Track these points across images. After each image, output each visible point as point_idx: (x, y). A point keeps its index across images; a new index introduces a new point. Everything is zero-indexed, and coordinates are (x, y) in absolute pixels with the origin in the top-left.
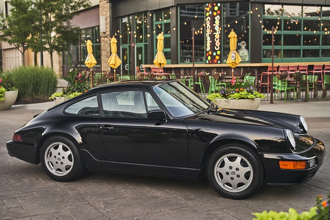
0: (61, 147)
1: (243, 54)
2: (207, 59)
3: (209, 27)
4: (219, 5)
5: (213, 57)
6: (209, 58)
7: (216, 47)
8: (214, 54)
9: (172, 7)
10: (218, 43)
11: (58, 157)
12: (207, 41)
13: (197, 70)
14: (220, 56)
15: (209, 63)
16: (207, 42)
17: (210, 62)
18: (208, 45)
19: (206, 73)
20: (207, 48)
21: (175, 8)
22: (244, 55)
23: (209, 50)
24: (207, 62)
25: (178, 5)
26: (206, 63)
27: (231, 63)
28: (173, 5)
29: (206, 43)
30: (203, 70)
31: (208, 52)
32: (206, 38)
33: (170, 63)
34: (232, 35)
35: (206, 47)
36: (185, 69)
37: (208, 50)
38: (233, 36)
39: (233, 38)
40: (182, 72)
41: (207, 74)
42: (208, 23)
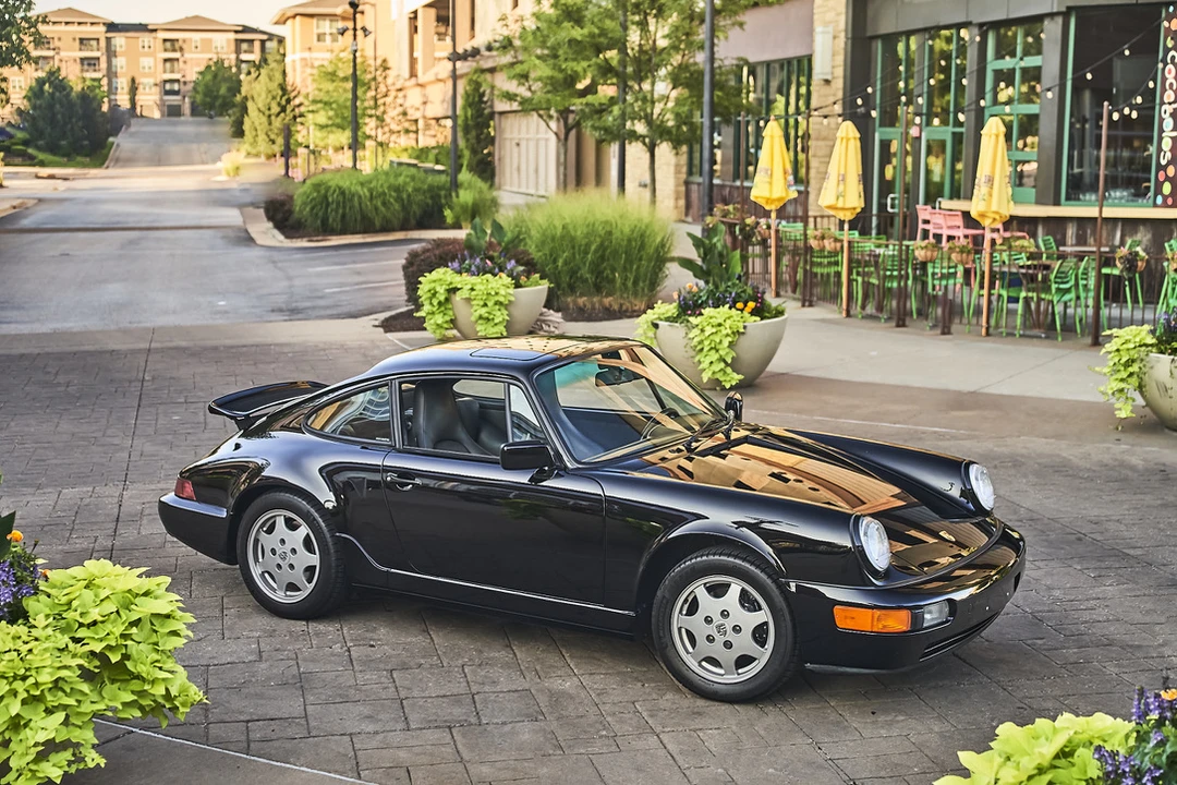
2: (1159, 191)
3: (1171, 84)
6: (1167, 188)
9: (1052, 15)
12: (1161, 131)
13: (1123, 226)
15: (1165, 206)
16: (1164, 135)
17: (1170, 201)
18: (1167, 144)
20: (1162, 154)
21: (1060, 20)
23: (1169, 163)
24: (1159, 200)
25: (1070, 9)
26: (1155, 205)
28: (1055, 10)
29: (1160, 139)
30: (1141, 228)
31: (1164, 168)
32: (1162, 120)
33: (1033, 200)
35: (1160, 150)
36: (1081, 221)
37: (1163, 162)
40: (1071, 231)
42: (1170, 72)
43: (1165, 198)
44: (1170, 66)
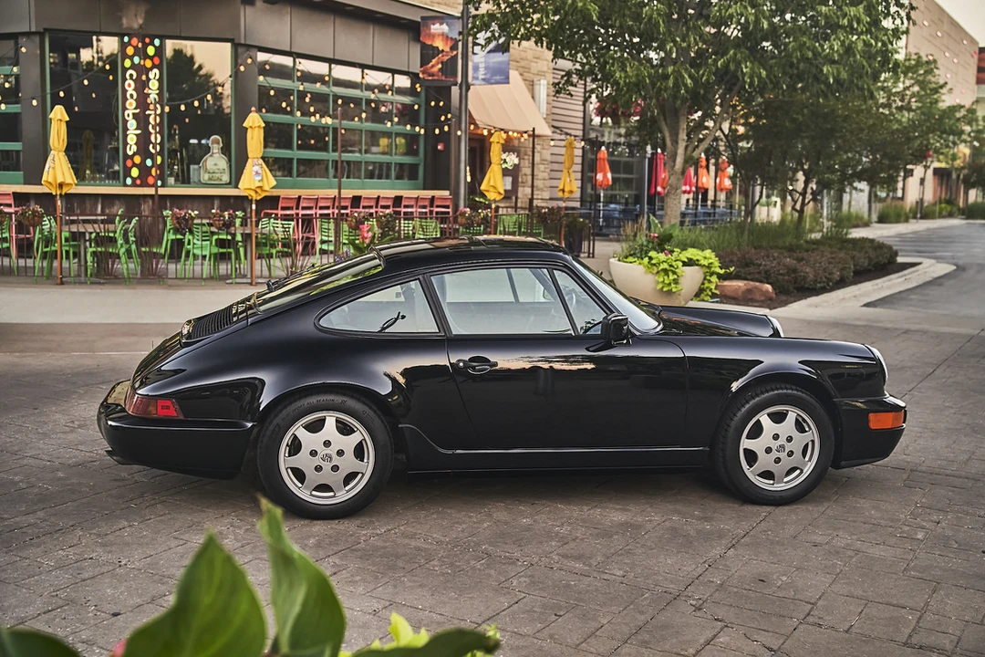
0: (330, 422)
1: (216, 165)
2: (127, 173)
3: (132, 96)
4: (157, 42)
5: (145, 171)
6: (135, 172)
7: (151, 146)
8: (149, 162)
9: (28, 34)
10: (155, 138)
11: (324, 453)
12: (126, 129)
13: (102, 200)
14: (161, 167)
15: (134, 185)
16: (128, 132)
17: (138, 182)
18: (132, 139)
19: (190, 212)
20: (128, 147)
21: (37, 39)
22: (217, 167)
23: (135, 154)
24: (129, 181)
25: (46, 30)
26: (125, 185)
27: (253, 188)
28: (33, 29)
29: (125, 136)
30: (117, 202)
31: (132, 157)
32: (125, 122)
33: (22, 181)
34: (253, 122)
35: (126, 143)
37: (130, 153)
38: (257, 125)
39: (257, 129)
41: (193, 214)
42: (129, 85)
43: (134, 179)
44: (129, 81)
